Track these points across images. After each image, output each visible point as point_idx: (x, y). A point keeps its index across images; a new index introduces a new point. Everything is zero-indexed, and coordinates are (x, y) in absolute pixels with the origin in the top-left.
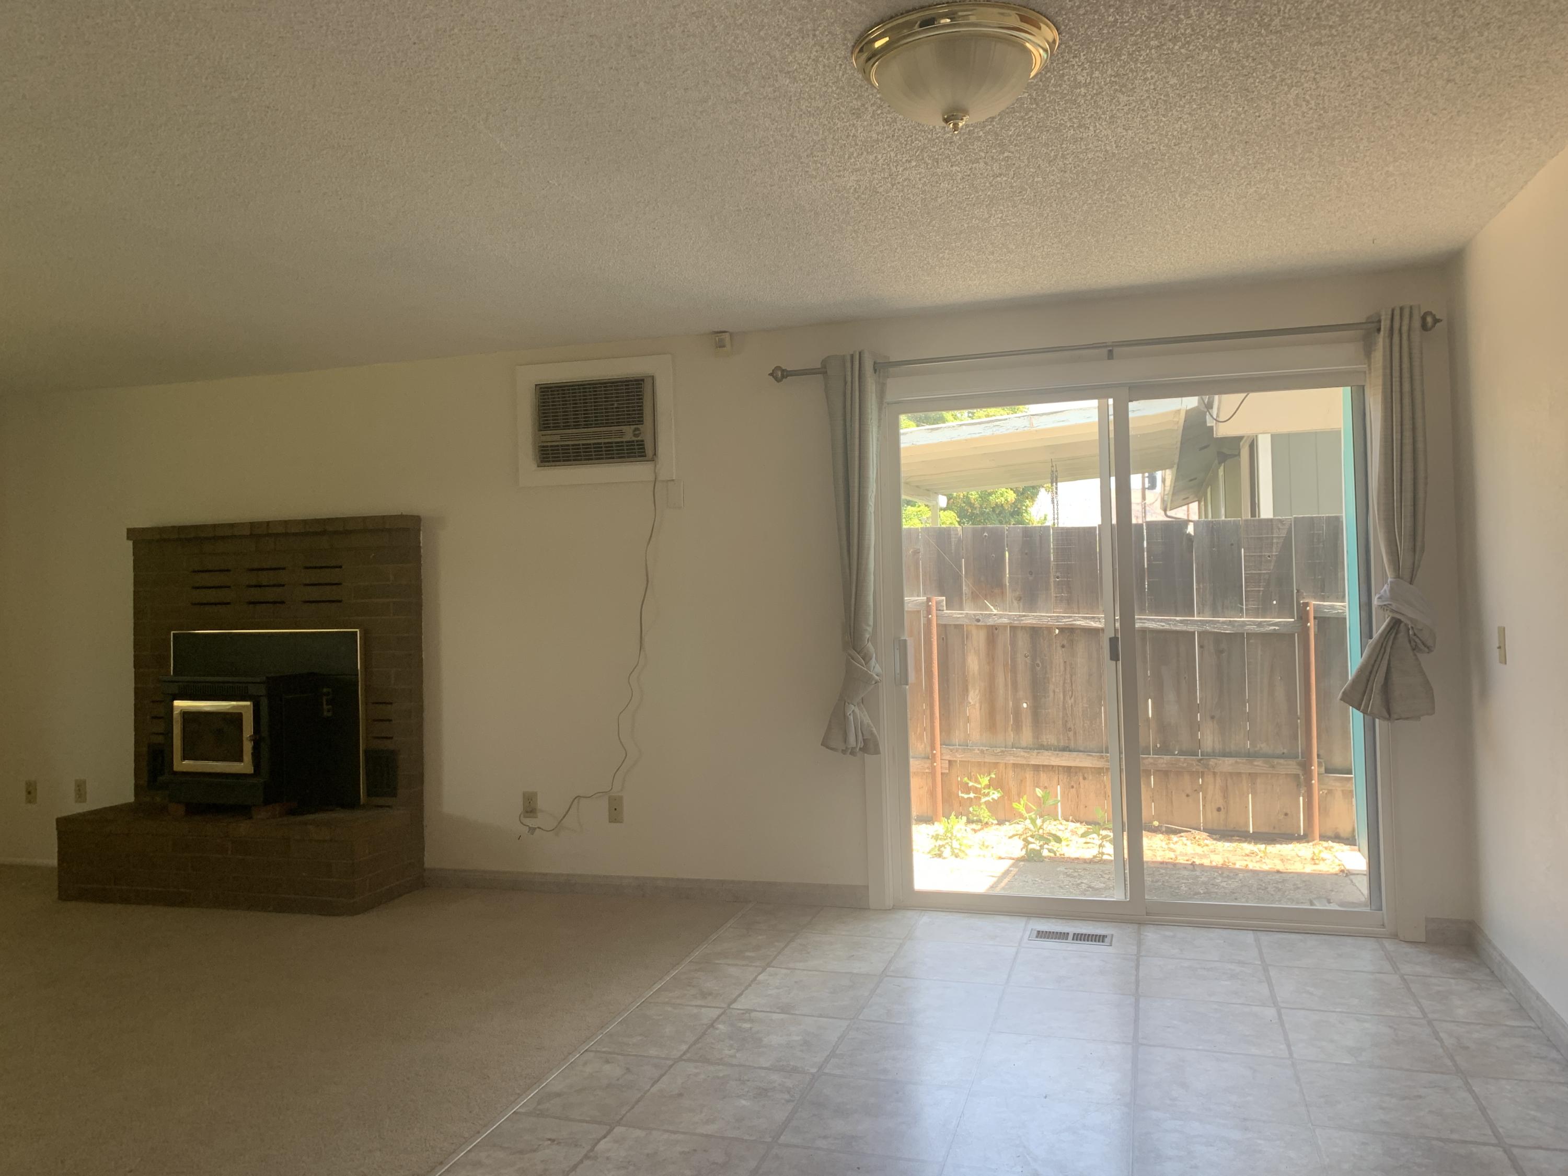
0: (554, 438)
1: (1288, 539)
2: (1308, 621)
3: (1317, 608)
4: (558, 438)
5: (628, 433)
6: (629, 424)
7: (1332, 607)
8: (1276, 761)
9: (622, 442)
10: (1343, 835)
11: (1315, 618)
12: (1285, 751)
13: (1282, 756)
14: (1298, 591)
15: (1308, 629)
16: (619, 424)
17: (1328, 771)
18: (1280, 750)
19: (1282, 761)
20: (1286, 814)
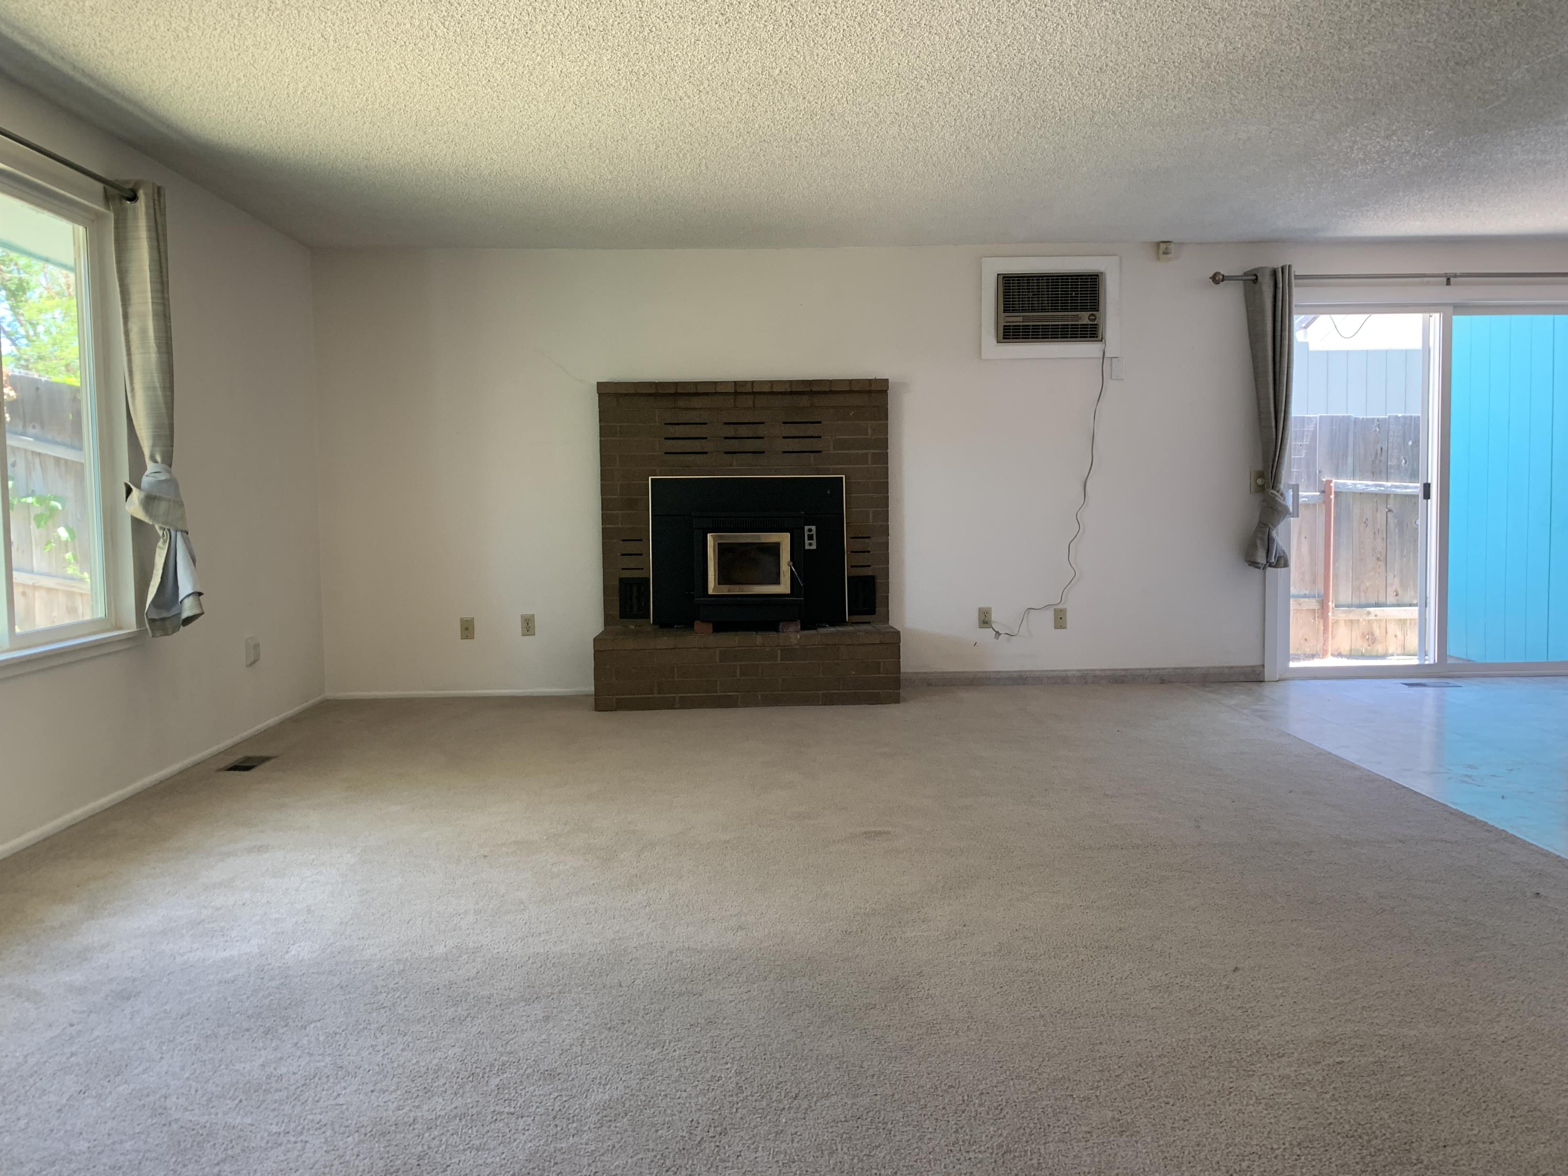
0: (1017, 319)
1: (1314, 433)
2: (1331, 494)
3: (1336, 485)
4: (1020, 319)
5: (1084, 318)
6: (1085, 310)
7: (1345, 484)
8: (1302, 600)
9: (1077, 325)
10: (1343, 653)
11: (1335, 492)
12: (1307, 592)
13: (1305, 596)
14: (1320, 472)
15: (1330, 500)
16: (1076, 310)
17: (1336, 606)
18: (1303, 592)
19: (1306, 600)
20: (1306, 640)
